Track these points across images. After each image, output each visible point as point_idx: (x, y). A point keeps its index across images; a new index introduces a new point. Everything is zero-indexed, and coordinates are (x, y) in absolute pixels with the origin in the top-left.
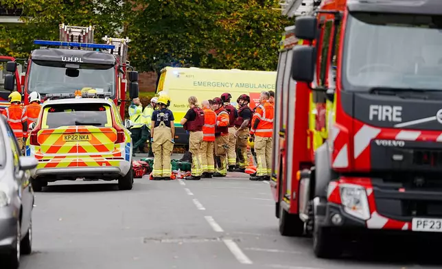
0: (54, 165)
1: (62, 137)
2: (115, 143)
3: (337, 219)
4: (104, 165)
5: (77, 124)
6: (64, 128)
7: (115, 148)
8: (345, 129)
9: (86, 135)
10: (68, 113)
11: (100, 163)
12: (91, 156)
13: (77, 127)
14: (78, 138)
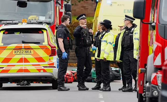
0: (7, 71)
1: (12, 51)
2: (50, 56)
3: (156, 93)
4: (42, 71)
5: (23, 42)
6: (14, 46)
7: (50, 60)
8: (160, 45)
9: (30, 50)
10: (17, 34)
11: (39, 70)
12: (33, 65)
13: (23, 45)
14: (24, 52)
